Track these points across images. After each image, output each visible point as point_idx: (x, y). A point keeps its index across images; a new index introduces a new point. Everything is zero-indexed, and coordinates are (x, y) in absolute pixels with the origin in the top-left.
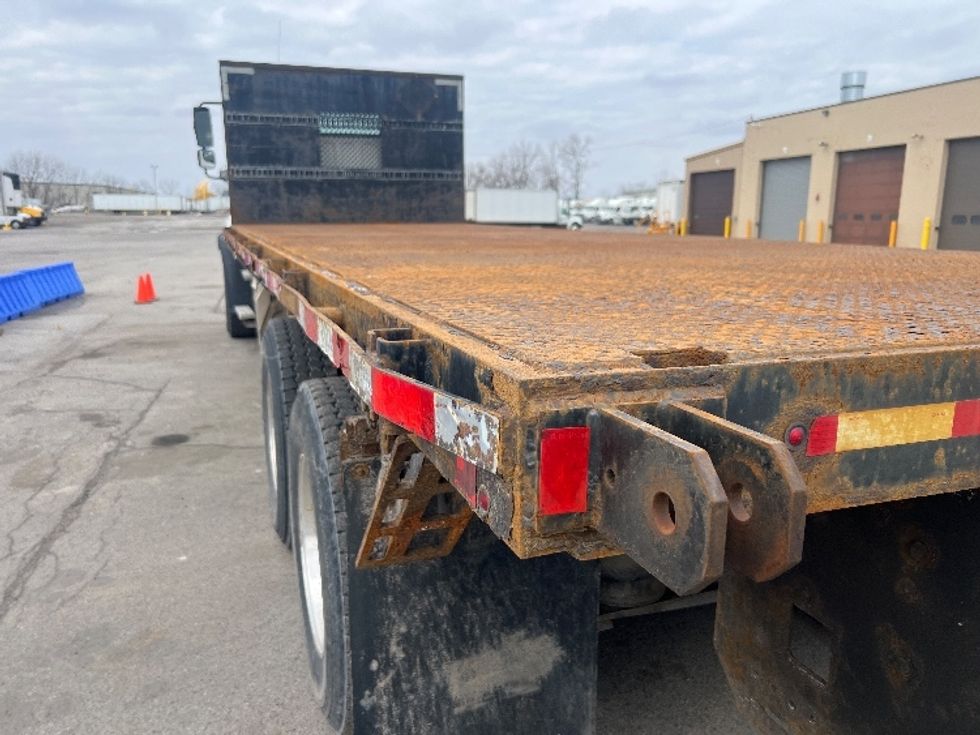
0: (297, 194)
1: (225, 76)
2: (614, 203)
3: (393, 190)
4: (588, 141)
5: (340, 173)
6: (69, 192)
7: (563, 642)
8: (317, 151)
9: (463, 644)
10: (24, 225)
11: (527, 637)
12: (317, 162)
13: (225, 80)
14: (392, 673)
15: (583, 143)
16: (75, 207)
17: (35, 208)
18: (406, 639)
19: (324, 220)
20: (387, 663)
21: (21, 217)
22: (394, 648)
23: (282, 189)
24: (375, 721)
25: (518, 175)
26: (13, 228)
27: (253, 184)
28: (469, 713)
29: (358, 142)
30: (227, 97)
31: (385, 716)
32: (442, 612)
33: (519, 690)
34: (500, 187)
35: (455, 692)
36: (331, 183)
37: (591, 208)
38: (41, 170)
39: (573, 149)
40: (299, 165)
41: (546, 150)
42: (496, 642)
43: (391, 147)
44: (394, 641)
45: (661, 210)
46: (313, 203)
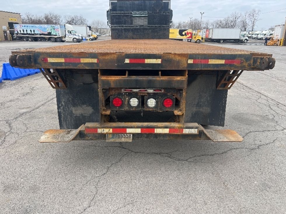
0: (126, 32)
1: (110, 3)
2: (264, 32)
3: (150, 31)
4: (259, 11)
5: (137, 26)
6: (105, 30)
7: (93, 108)
8: (132, 21)
9: (75, 105)
10: (92, 40)
11: (87, 106)
12: (132, 24)
13: (110, 4)
14: (63, 107)
15: (257, 12)
16: (107, 35)
17: (95, 35)
18: (64, 102)
19: (133, 38)
20: (62, 105)
21: (91, 37)
22: (63, 103)
23: (123, 31)
24: (61, 114)
25: (232, 24)
26: (90, 40)
27: (116, 29)
28: (76, 116)
29: (143, 18)
30: (111, 8)
31: (62, 113)
32: (70, 99)
33: (86, 115)
34: (226, 28)
35: (74, 112)
36: (135, 29)
37: (256, 34)
38: (99, 25)
39: (252, 14)
40: (127, 25)
41: (243, 14)
42: (81, 106)
43: (151, 19)
44: (63, 102)
45: (275, 35)
46: (130, 34)
